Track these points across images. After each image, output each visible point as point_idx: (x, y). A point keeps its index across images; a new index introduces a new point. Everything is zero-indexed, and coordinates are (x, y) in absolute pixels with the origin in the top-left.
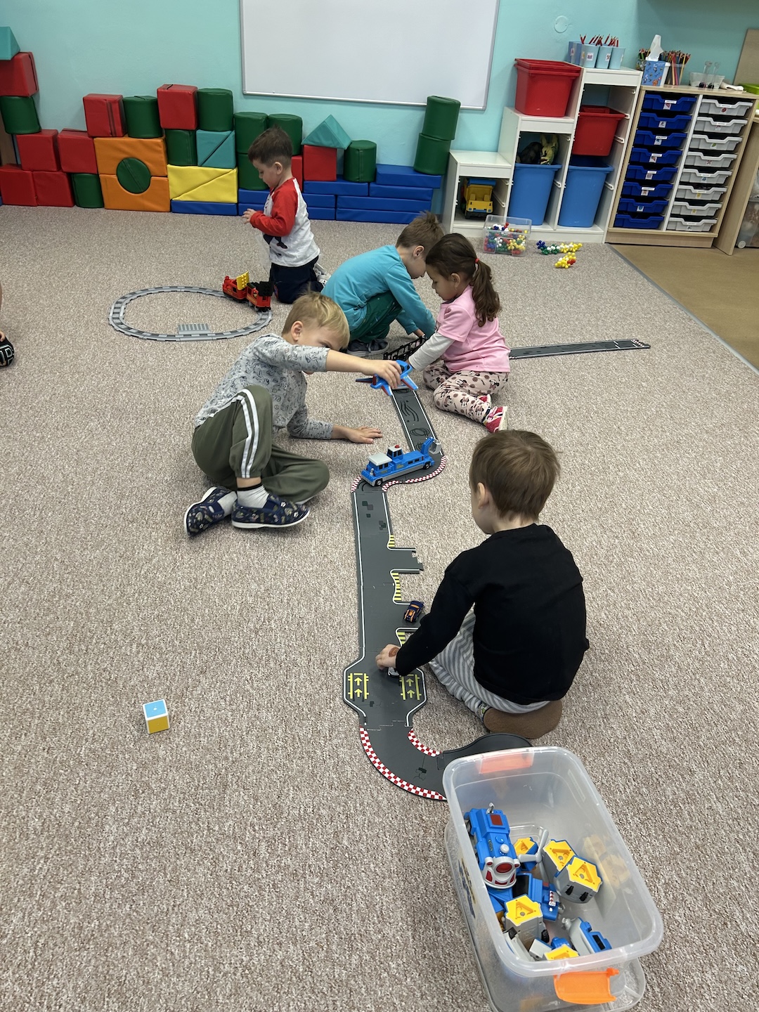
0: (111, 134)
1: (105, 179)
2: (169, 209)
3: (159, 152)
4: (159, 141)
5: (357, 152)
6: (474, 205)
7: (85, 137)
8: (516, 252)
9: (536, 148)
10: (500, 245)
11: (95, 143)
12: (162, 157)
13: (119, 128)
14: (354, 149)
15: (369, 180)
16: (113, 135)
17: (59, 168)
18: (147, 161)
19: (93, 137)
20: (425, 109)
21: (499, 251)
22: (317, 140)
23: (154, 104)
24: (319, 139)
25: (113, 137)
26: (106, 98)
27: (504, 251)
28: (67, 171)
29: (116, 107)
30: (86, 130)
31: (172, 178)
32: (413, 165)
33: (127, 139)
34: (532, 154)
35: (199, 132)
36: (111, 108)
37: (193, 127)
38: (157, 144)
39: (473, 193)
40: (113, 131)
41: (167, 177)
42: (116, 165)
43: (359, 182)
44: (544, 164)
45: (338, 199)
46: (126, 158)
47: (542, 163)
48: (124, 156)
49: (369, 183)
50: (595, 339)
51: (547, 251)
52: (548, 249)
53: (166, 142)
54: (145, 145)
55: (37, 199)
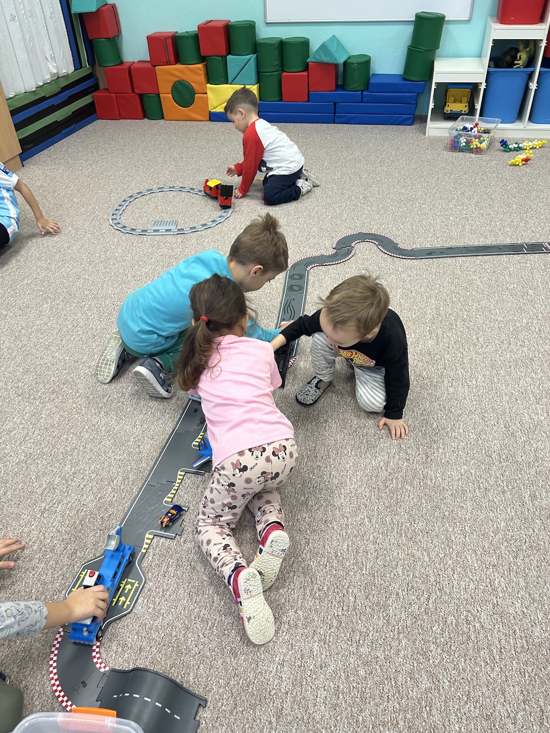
0: (167, 63)
1: (164, 97)
2: (208, 118)
3: (200, 75)
4: (200, 66)
5: (352, 66)
6: (452, 107)
7: (149, 65)
8: (478, 151)
9: (513, 52)
10: (464, 144)
11: (156, 71)
12: (202, 78)
13: (172, 58)
14: (350, 63)
15: (362, 88)
16: (168, 63)
17: (133, 91)
18: (192, 82)
19: (155, 66)
20: (413, 23)
21: (462, 149)
22: (318, 58)
23: (196, 37)
24: (320, 56)
25: (168, 65)
26: (163, 35)
27: (467, 149)
28: (139, 93)
29: (170, 42)
30: (149, 60)
31: (210, 95)
32: (402, 73)
33: (178, 66)
34: (508, 58)
35: (229, 57)
36: (166, 42)
37: (224, 54)
38: (199, 69)
39: (453, 96)
40: (168, 61)
41: (206, 94)
42: (171, 87)
43: (353, 91)
44: (517, 68)
45: (337, 106)
46: (178, 81)
47: (515, 67)
48: (176, 79)
49: (362, 91)
50: (508, 241)
51: (509, 148)
52: (510, 146)
53: (206, 67)
54: (190, 70)
55: (120, 115)
